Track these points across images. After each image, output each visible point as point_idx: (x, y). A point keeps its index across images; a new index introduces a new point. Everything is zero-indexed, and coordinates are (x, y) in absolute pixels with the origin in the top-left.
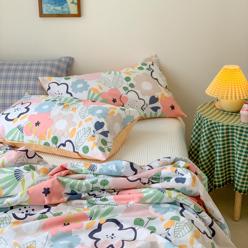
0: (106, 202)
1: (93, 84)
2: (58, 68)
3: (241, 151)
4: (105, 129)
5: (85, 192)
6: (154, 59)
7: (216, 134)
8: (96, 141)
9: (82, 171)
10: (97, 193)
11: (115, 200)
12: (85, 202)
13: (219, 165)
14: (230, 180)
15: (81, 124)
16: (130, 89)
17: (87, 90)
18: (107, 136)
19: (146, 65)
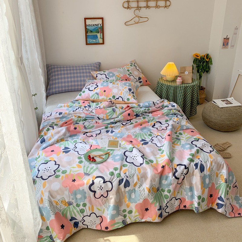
0: (149, 117)
1: (116, 73)
2: (96, 67)
4: (132, 91)
5: (140, 114)
6: (134, 61)
7: (169, 90)
8: (131, 95)
9: (135, 107)
10: (144, 114)
11: (152, 115)
12: (142, 117)
15: (123, 90)
16: (130, 75)
17: (114, 76)
18: (134, 94)
19: (133, 64)
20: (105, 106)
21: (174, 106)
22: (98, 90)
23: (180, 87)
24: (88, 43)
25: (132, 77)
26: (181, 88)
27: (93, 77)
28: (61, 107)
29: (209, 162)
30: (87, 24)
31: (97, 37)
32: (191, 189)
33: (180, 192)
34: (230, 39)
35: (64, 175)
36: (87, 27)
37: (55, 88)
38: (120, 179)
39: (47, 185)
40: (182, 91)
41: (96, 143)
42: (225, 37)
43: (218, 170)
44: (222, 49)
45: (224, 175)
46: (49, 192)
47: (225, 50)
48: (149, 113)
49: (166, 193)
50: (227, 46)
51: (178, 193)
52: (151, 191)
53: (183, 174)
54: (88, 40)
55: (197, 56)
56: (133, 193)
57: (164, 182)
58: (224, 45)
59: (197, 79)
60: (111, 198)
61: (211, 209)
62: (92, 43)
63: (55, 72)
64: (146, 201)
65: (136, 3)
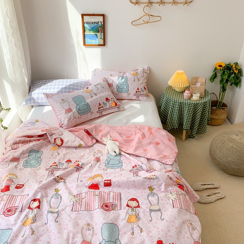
14: (181, 124)
30: (85, 21)
36: (85, 25)
62: (90, 44)
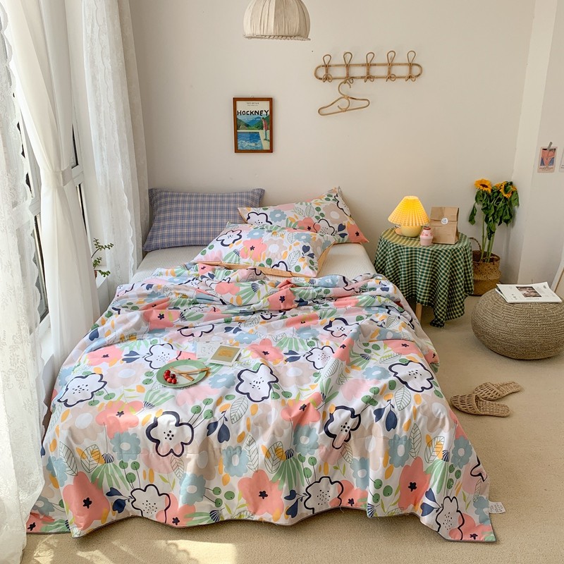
0: (328, 307)
1: (289, 214)
2: (253, 199)
3: (424, 269)
4: (311, 251)
5: (310, 300)
6: (337, 190)
7: (401, 256)
8: (306, 261)
9: (303, 284)
10: (319, 300)
11: (335, 305)
12: (311, 307)
13: (403, 282)
15: (290, 248)
16: (321, 218)
17: (284, 219)
18: (313, 258)
19: (331, 196)
20: (240, 278)
21: (387, 289)
22: (239, 246)
23: (422, 250)
24: (239, 148)
25: (323, 224)
26: (424, 252)
27: (241, 218)
28: (161, 274)
29: (409, 409)
30: (239, 109)
31: (259, 137)
32: (364, 463)
33: (341, 468)
34: (557, 151)
35: (107, 402)
36: (239, 117)
37: (163, 236)
38: (209, 421)
39: (70, 416)
40: (426, 260)
41: (193, 350)
42: (546, 146)
43: (431, 430)
44: (538, 172)
45: (442, 443)
46: (70, 429)
47: (546, 175)
48: (331, 299)
49: (306, 464)
50: (550, 167)
51: (336, 468)
52: (273, 455)
53: (346, 428)
54: (239, 142)
55: (484, 186)
56: (237, 456)
57: (304, 441)
58: (542, 163)
59: (483, 236)
60: (189, 460)
61: (413, 517)
62: (247, 148)
63: (166, 203)
64: (259, 474)
65: (345, 68)
